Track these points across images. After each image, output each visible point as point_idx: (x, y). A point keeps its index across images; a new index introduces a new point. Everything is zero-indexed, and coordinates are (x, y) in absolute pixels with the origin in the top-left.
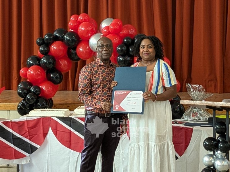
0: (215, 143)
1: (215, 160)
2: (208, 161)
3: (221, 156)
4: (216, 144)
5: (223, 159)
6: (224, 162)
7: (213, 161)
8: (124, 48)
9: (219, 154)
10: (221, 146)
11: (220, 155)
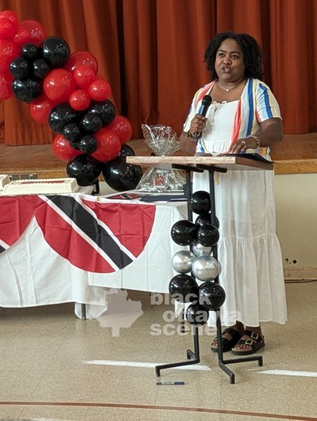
0: (191, 229)
1: (192, 261)
2: (180, 263)
3: (204, 252)
4: (193, 231)
5: (207, 258)
6: (208, 263)
7: (189, 263)
8: (24, 65)
9: (200, 249)
10: (201, 236)
11: (201, 252)
